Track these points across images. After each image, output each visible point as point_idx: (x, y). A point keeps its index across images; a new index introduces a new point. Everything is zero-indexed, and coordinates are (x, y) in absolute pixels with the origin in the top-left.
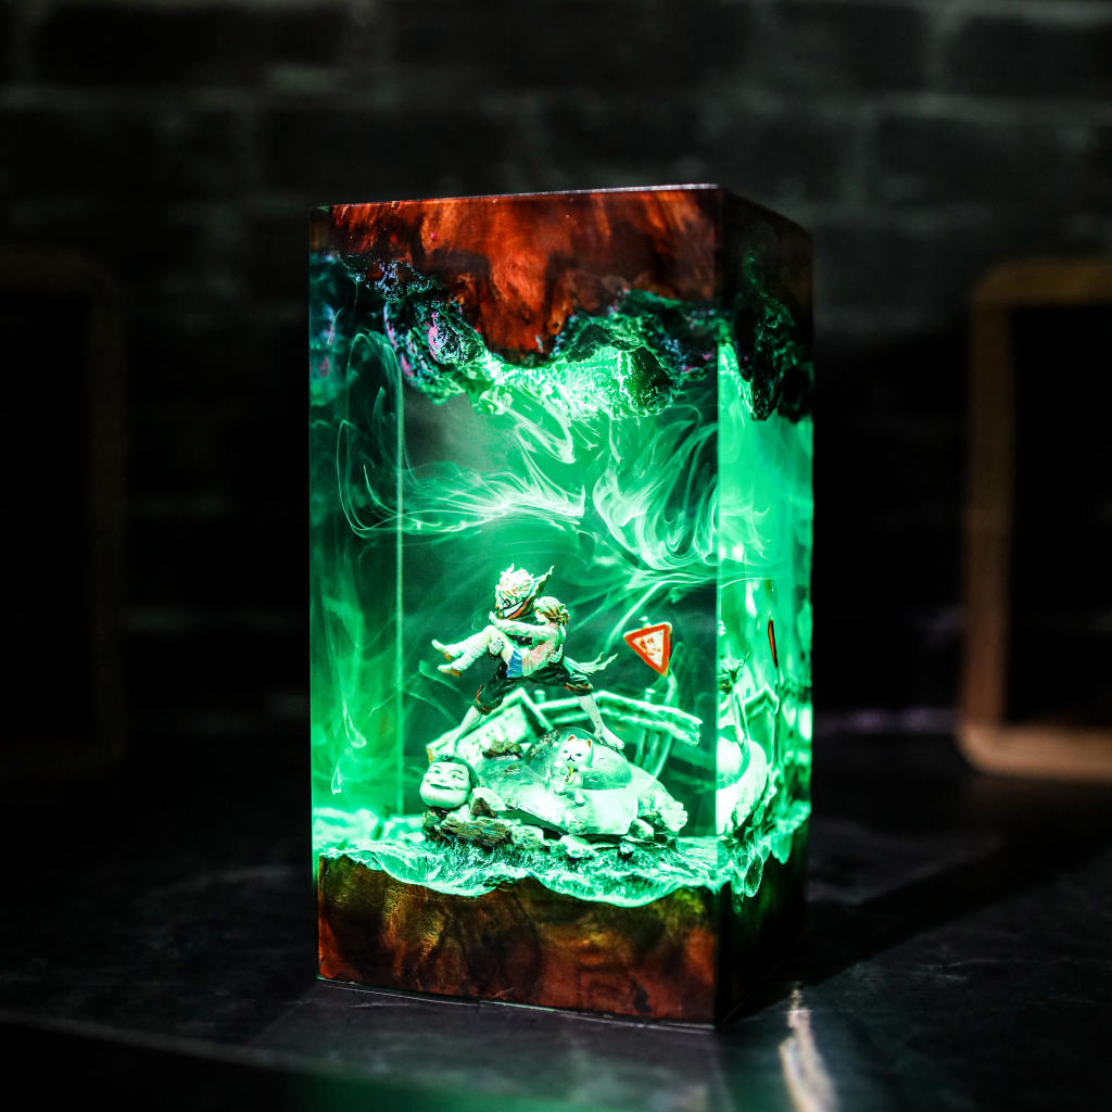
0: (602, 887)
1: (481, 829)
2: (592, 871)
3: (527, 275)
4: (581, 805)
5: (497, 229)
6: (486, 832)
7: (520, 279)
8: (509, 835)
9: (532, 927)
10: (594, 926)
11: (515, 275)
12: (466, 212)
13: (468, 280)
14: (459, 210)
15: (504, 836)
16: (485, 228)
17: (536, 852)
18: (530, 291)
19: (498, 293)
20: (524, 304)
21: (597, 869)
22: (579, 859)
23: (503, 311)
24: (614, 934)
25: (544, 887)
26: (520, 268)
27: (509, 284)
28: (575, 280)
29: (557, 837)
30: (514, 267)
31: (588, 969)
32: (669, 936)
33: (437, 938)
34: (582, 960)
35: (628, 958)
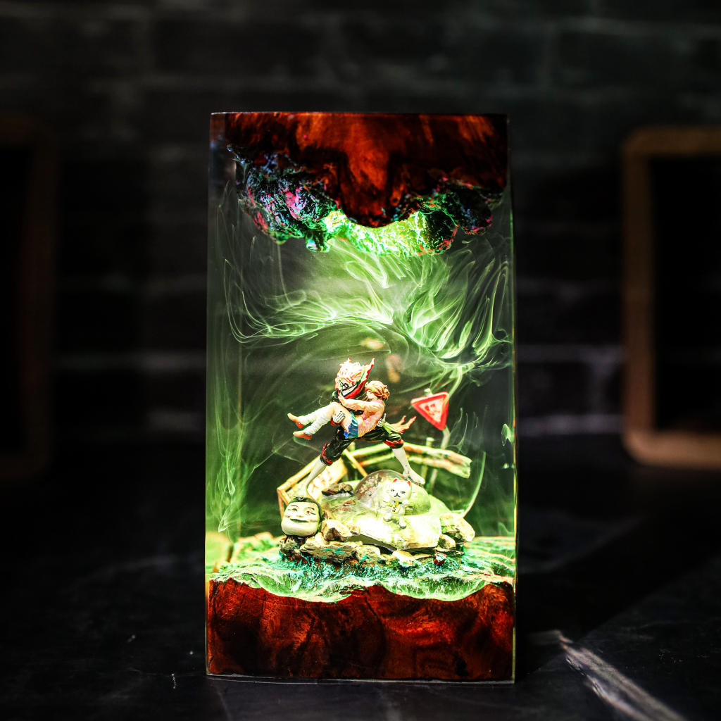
0: (428, 587)
1: (334, 551)
3: (374, 166)
4: (404, 528)
5: (353, 134)
6: (337, 553)
7: (370, 169)
8: (355, 554)
9: (379, 621)
10: (426, 617)
11: (366, 166)
13: (331, 167)
14: (324, 121)
15: (351, 555)
16: (344, 133)
17: (376, 565)
18: (377, 177)
19: (354, 177)
20: (372, 185)
22: (409, 568)
23: (358, 190)
24: (441, 622)
25: (388, 591)
26: (370, 161)
27: (362, 172)
28: (409, 171)
29: (390, 553)
30: (365, 160)
31: (422, 649)
32: (481, 620)
33: (305, 636)
34: (417, 643)
35: (451, 639)
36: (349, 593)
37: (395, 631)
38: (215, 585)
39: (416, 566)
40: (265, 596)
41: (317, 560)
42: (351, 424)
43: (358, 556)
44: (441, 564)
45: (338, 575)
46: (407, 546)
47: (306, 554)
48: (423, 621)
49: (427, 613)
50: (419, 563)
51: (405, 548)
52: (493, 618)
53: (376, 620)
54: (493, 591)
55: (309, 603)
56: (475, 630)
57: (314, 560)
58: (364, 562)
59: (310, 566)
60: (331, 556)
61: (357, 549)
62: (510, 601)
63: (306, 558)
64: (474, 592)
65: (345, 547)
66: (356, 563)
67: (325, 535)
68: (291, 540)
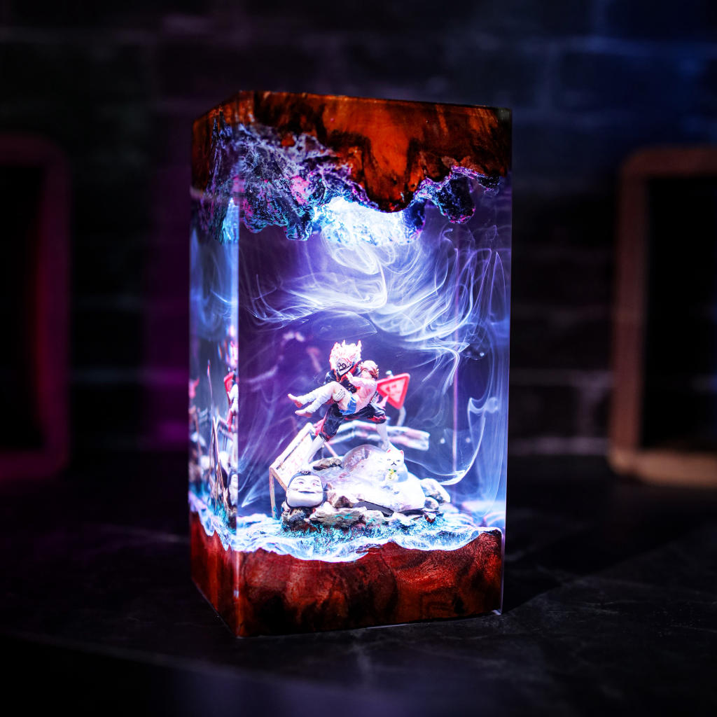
1: (343, 517)
3: (395, 152)
4: (398, 493)
5: (376, 119)
6: (346, 518)
7: (391, 154)
8: (362, 518)
9: (392, 573)
11: (388, 151)
12: (355, 107)
13: (356, 152)
14: (351, 104)
15: (358, 519)
16: (368, 119)
18: (398, 164)
19: (376, 162)
20: (393, 171)
23: (380, 174)
24: (443, 569)
25: (400, 547)
26: (391, 147)
28: (426, 158)
30: (387, 146)
31: (427, 594)
32: (476, 564)
33: (327, 593)
34: (423, 589)
35: (451, 583)
36: (365, 551)
37: (405, 581)
38: (245, 555)
39: (414, 525)
40: (291, 561)
41: (327, 527)
42: (351, 402)
43: (366, 520)
44: (431, 522)
45: (347, 538)
46: (403, 509)
47: (315, 522)
48: (429, 569)
49: (432, 562)
50: (416, 522)
51: (400, 511)
52: (486, 562)
53: (390, 573)
54: (487, 538)
55: (331, 563)
56: (471, 573)
58: (371, 525)
59: (320, 532)
60: (340, 522)
61: (363, 513)
62: (500, 546)
63: (315, 526)
64: (471, 541)
65: (354, 512)
66: (364, 526)
67: (334, 504)
68: (298, 511)
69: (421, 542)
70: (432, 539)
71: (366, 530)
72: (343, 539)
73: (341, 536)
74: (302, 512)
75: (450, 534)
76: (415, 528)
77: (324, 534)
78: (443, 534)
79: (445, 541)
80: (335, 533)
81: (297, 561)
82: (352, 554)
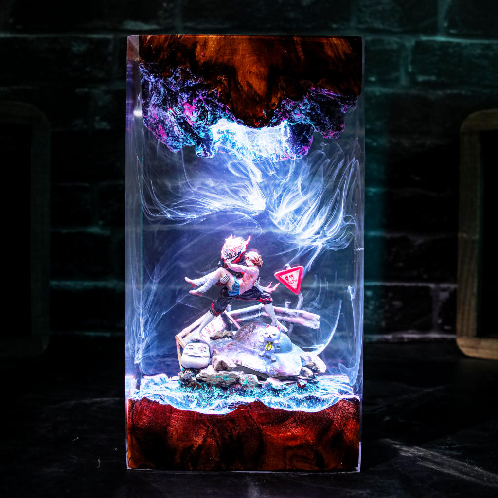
1: (222, 378)
2: (287, 396)
3: (257, 78)
4: (274, 361)
5: (241, 52)
6: (225, 379)
7: (254, 80)
8: (238, 380)
9: (258, 428)
10: (294, 425)
12: (222, 43)
13: (223, 79)
14: (218, 41)
15: (235, 381)
16: (234, 52)
18: (259, 86)
19: (241, 86)
20: (256, 93)
21: (289, 395)
22: (279, 390)
23: (244, 96)
25: (265, 406)
26: (254, 74)
27: (247, 82)
28: (285, 81)
29: (265, 380)
30: (250, 73)
31: (290, 448)
32: (336, 426)
33: (202, 439)
34: (287, 444)
35: (313, 440)
36: (235, 407)
37: (270, 436)
38: (133, 402)
39: (285, 389)
40: (171, 410)
41: (209, 385)
42: (235, 284)
43: (241, 382)
44: (303, 387)
45: (225, 395)
46: (277, 375)
47: (200, 381)
48: (292, 427)
49: (295, 421)
50: (287, 387)
51: (275, 376)
52: (345, 425)
53: (256, 427)
54: (346, 404)
55: (205, 415)
56: (331, 433)
57: (208, 385)
58: (246, 386)
60: (220, 382)
61: (240, 376)
62: (358, 412)
63: (200, 384)
64: (331, 405)
65: (231, 375)
66: (240, 387)
67: (215, 367)
68: (188, 371)
69: (287, 403)
70: (299, 402)
71: (241, 390)
72: (221, 396)
73: (221, 394)
74: (190, 372)
75: (317, 398)
76: (285, 392)
77: (206, 390)
78: (310, 398)
79: (311, 405)
80: (215, 391)
81: (176, 410)
82: (225, 408)
